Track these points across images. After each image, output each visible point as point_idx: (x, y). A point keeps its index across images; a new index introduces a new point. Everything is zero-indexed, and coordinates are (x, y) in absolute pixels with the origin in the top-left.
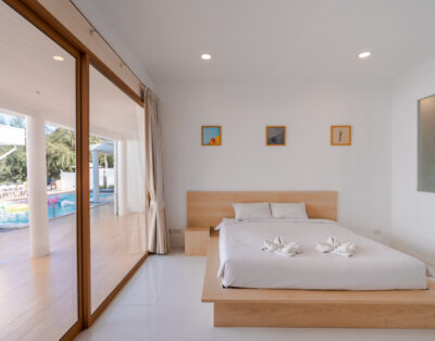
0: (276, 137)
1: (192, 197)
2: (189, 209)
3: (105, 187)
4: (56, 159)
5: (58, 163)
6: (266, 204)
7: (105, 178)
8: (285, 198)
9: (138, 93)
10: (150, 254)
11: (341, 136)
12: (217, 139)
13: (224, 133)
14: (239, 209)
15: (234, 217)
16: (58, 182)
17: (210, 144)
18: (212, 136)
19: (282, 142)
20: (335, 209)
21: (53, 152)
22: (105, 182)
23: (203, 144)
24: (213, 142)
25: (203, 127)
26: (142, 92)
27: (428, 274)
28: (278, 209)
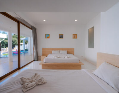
0: (61, 37)
1: (43, 49)
2: (43, 52)
3: (27, 49)
4: (14, 42)
5: (15, 43)
6: (59, 51)
7: (27, 47)
8: (63, 49)
9: (31, 28)
10: (34, 61)
11: (75, 36)
12: (49, 37)
13: (50, 36)
14: (53, 52)
16: (15, 48)
18: (48, 36)
19: (62, 38)
20: (73, 52)
21: (13, 40)
22: (27, 48)
23: (46, 38)
24: (48, 38)
25: (46, 34)
26: (32, 28)
27: (79, 61)
28: (61, 52)
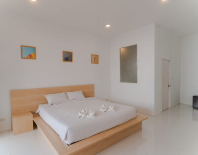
6: (64, 93)
11: (95, 59)
12: (33, 55)
15: (47, 103)
17: (27, 58)
18: (29, 53)
19: (71, 60)
20: (93, 92)
23: (22, 58)
24: (30, 57)
25: (22, 46)
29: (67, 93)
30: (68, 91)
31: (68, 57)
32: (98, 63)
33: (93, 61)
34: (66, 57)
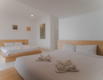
29: (15, 43)
30: (15, 42)
31: (15, 28)
32: (30, 31)
33: (28, 30)
34: (14, 27)
